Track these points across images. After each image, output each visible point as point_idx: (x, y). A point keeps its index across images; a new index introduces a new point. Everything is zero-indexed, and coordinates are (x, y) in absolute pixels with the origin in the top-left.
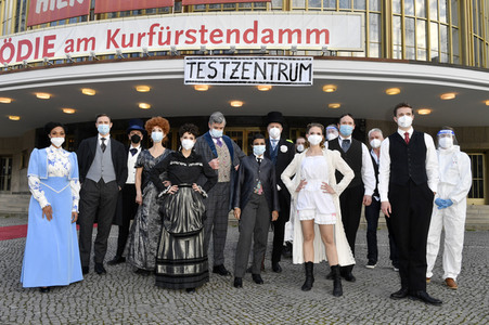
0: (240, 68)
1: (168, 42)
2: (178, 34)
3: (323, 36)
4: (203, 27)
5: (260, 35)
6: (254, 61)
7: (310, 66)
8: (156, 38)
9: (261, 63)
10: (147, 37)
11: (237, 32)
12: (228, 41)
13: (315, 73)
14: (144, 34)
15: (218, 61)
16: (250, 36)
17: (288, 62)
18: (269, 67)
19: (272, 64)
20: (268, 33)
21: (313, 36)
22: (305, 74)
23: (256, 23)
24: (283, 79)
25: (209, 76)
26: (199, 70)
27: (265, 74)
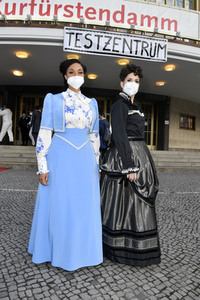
0: (111, 42)
1: (48, 13)
2: (57, 8)
3: (173, 25)
4: (79, 4)
5: (126, 18)
6: (122, 38)
7: (165, 46)
8: (36, 9)
9: (128, 39)
10: (29, 7)
11: (108, 12)
12: (101, 19)
13: (169, 53)
14: (26, 5)
15: (93, 34)
16: (119, 17)
17: (149, 41)
18: (134, 43)
19: (137, 41)
20: (132, 16)
21: (166, 23)
22: (162, 52)
23: (123, 7)
24: (145, 55)
25: (85, 46)
26: (77, 40)
27: (131, 49)
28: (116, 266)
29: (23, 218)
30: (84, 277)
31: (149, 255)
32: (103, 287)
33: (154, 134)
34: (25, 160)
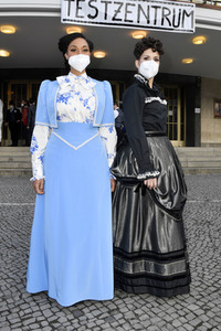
0: (123, 9)
6: (137, 3)
7: (192, 13)
9: (144, 5)
13: (198, 22)
17: (171, 7)
18: (152, 10)
19: (156, 7)
22: (188, 20)
24: (166, 25)
25: (89, 16)
26: (78, 8)
27: (148, 18)
28: (137, 298)
29: (16, 240)
30: (97, 313)
31: (175, 283)
32: (121, 325)
33: (182, 126)
34: (16, 165)
